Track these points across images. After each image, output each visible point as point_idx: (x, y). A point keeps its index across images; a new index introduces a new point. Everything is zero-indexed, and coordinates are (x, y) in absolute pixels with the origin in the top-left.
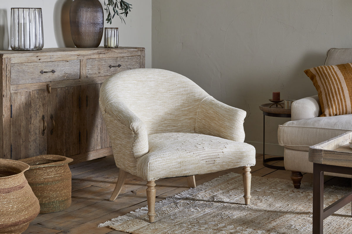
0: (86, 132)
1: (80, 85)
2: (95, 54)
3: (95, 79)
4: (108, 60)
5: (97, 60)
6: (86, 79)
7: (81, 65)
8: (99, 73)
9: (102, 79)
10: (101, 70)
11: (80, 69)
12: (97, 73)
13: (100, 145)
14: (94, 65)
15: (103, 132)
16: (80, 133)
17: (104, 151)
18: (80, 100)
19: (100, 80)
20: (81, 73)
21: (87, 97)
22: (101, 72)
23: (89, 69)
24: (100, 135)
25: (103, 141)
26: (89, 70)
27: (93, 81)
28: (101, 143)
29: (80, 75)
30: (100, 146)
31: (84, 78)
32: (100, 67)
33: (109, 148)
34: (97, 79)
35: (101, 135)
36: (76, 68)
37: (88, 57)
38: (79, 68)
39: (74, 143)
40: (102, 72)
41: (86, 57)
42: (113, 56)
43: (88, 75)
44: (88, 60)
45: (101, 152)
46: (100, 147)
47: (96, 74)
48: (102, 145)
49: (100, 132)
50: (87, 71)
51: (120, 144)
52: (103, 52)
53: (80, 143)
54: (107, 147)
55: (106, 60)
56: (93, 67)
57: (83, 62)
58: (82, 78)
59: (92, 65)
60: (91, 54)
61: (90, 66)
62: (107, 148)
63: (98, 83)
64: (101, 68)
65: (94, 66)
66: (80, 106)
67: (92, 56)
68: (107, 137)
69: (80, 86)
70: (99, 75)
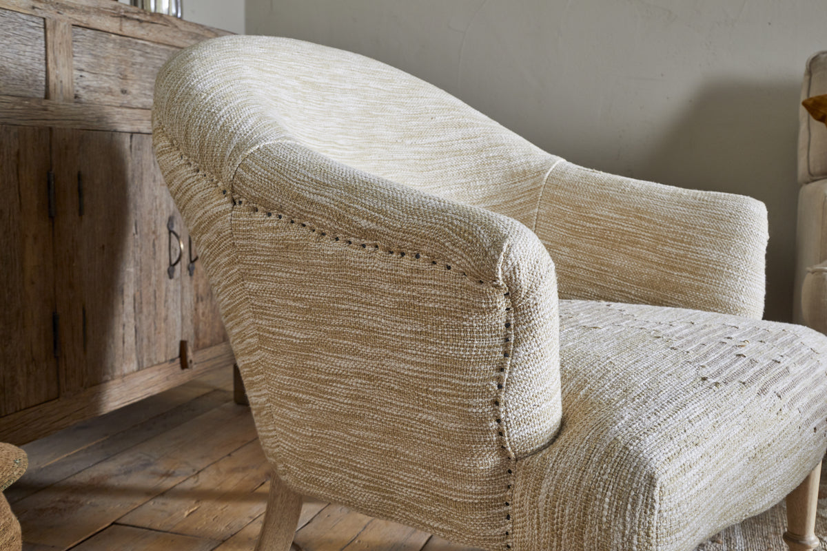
0: (81, 313)
1: (49, 124)
2: (103, 12)
3: (108, 114)
4: (155, 53)
5: (114, 40)
6: (72, 104)
7: (49, 44)
8: (124, 92)
9: (136, 117)
10: (130, 82)
11: (46, 59)
12: (117, 89)
13: (134, 356)
14: (104, 58)
15: (145, 310)
16: (55, 319)
17: (149, 376)
18: (49, 186)
19: (128, 120)
20: (52, 77)
21: (79, 177)
22: (130, 89)
23: (83, 67)
24: (133, 321)
25: (145, 342)
26: (83, 74)
27: (100, 119)
28: (139, 352)
29: (47, 86)
30: (136, 362)
31: (65, 99)
32: (125, 70)
33: (163, 365)
34: (118, 113)
35: (138, 320)
36: (28, 49)
37: (76, 16)
38: (43, 52)
39: (33, 360)
40: (134, 92)
41: (67, 14)
42: (170, 40)
43: (82, 92)
44: (80, 29)
45: (137, 383)
46: (134, 366)
47: (110, 92)
48: (142, 358)
49: (132, 310)
50: (76, 73)
51: (358, 375)
52: (136, 17)
53: (56, 357)
54: (159, 364)
55: (148, 50)
56: (100, 66)
57: (58, 33)
58: (57, 99)
59: (95, 56)
60: (89, 8)
61: (87, 58)
62: (157, 368)
63: (120, 129)
64: (130, 76)
65: (103, 62)
66: (51, 210)
67: (94, 17)
68: (155, 330)
69: (51, 129)
70: (125, 99)
